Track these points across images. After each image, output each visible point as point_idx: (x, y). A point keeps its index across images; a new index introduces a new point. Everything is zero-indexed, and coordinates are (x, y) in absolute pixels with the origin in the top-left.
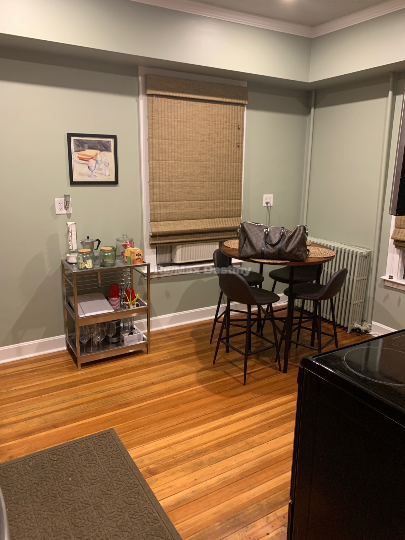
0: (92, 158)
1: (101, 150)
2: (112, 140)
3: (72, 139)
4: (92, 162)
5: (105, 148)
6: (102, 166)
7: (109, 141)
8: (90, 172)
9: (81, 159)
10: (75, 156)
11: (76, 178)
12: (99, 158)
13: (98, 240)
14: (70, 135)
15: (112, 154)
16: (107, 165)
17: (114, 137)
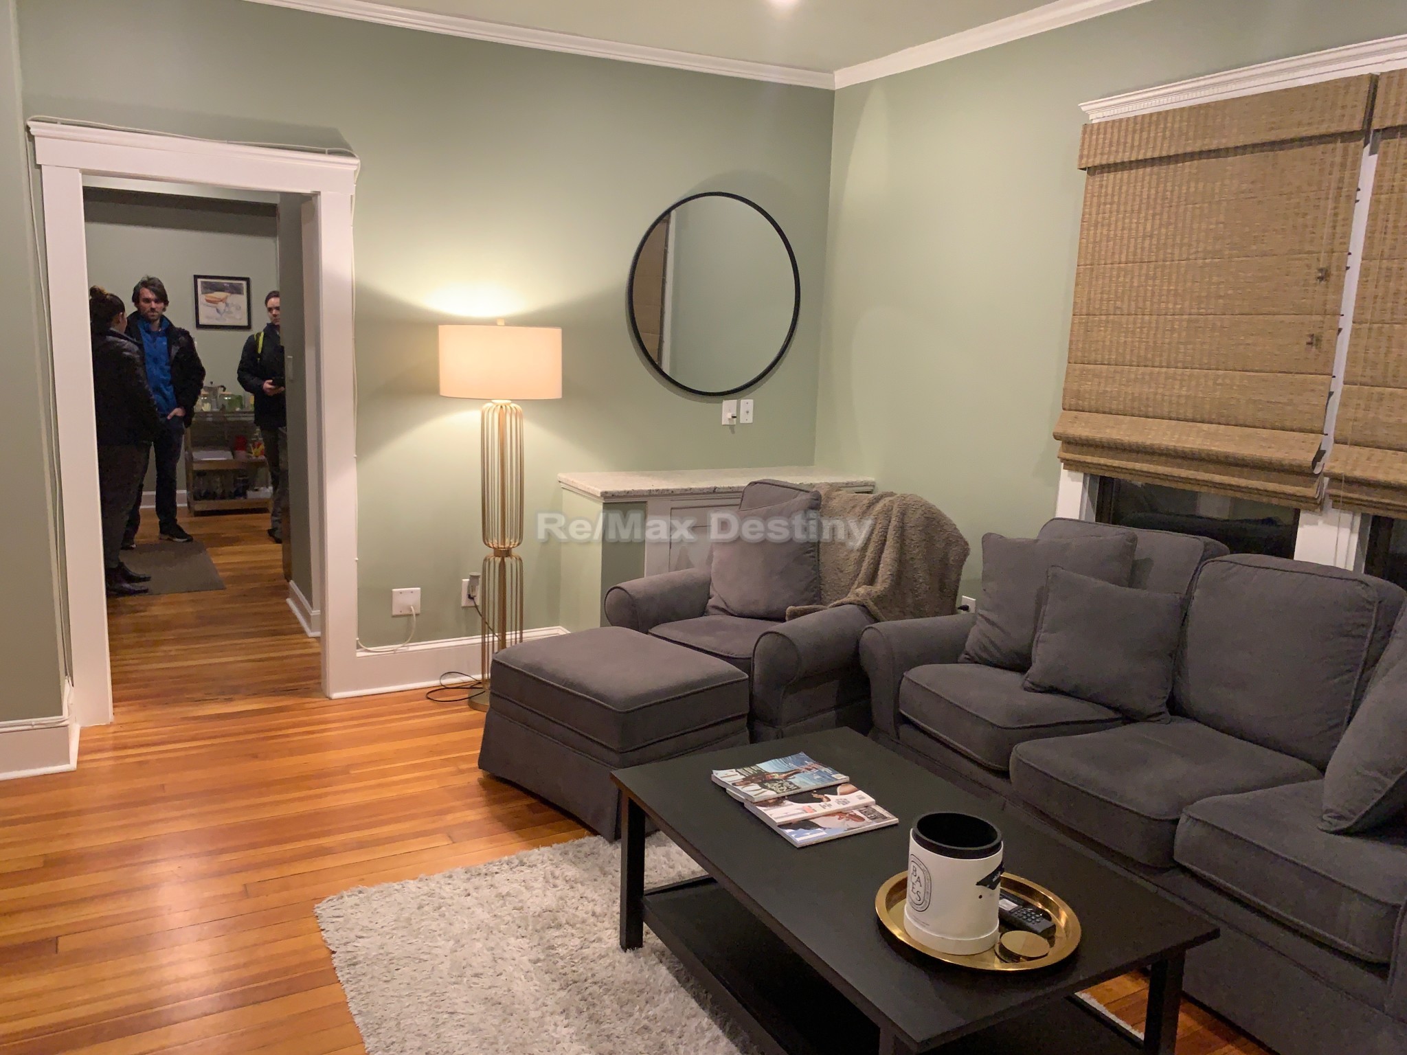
0: (221, 301)
1: (232, 293)
2: (244, 283)
3: (199, 281)
4: (221, 306)
5: (236, 290)
6: (233, 309)
7: (241, 284)
8: (218, 315)
9: (208, 301)
10: (202, 298)
11: (202, 321)
12: (229, 301)
13: (222, 386)
14: (196, 277)
15: (244, 298)
16: (238, 308)
17: (247, 280)
